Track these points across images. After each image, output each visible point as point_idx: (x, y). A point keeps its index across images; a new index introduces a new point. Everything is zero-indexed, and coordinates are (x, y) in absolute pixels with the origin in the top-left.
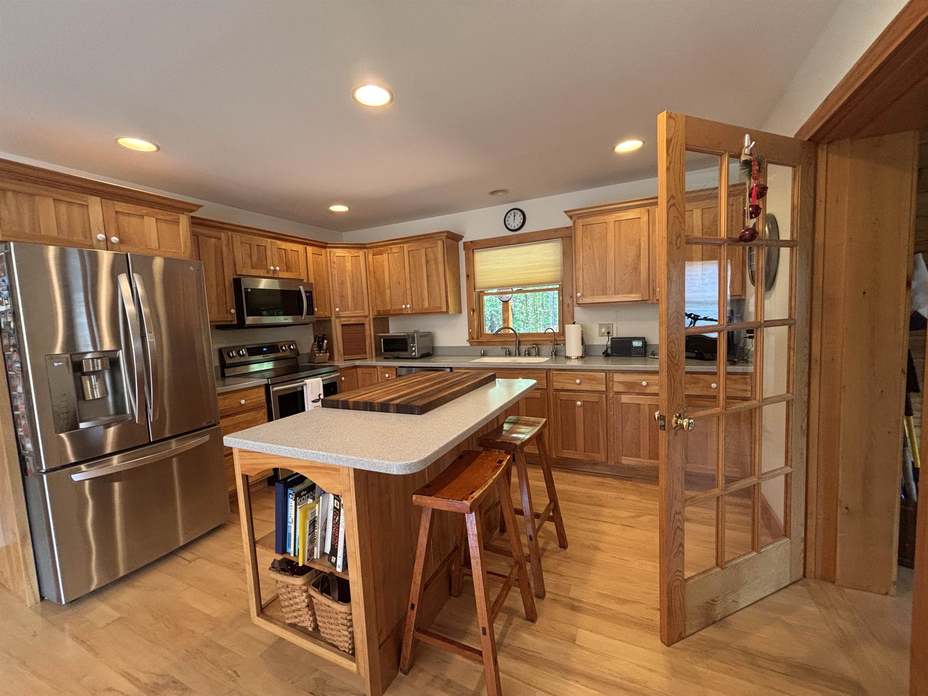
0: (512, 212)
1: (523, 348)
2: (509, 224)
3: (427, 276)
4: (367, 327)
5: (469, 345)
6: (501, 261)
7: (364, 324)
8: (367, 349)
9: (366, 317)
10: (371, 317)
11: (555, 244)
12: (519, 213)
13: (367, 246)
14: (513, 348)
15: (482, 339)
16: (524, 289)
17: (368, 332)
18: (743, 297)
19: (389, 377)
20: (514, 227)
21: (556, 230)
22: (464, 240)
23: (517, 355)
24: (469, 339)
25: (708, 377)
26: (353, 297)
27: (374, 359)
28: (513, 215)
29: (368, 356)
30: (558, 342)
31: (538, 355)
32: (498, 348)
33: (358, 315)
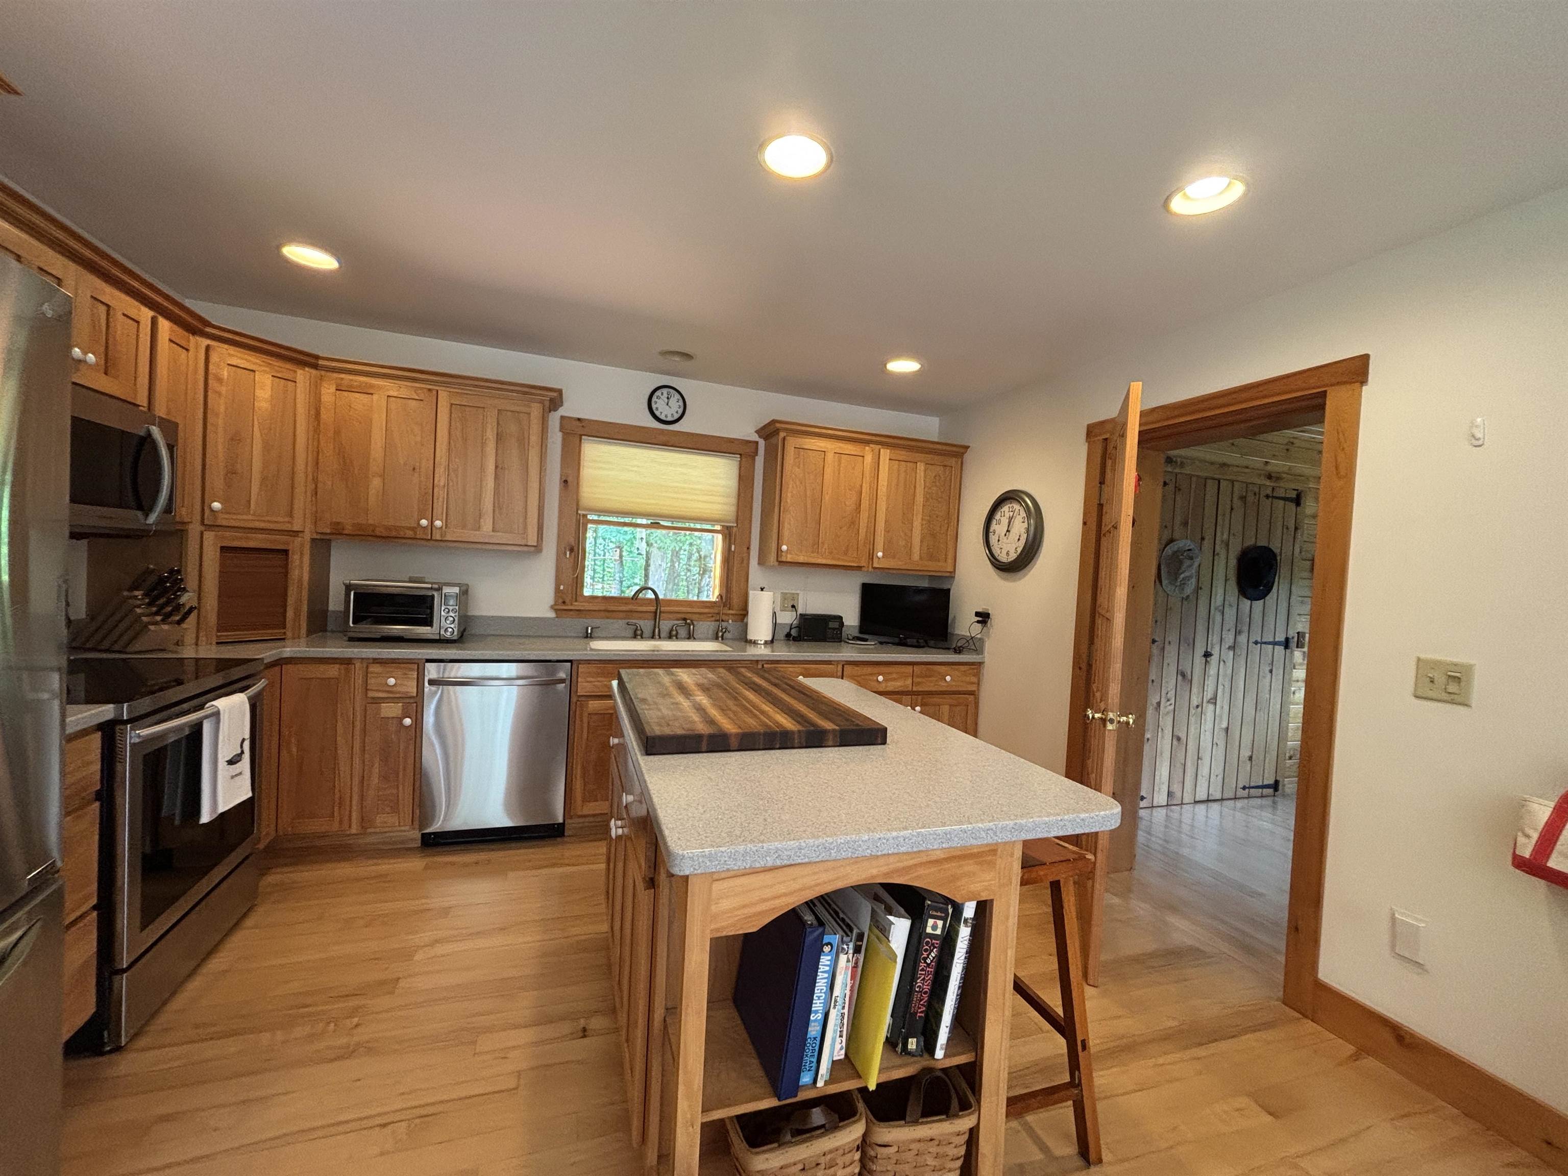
0: (665, 391)
1: (665, 625)
2: (657, 409)
3: (496, 467)
4: (295, 558)
5: (552, 614)
6: (635, 469)
7: (286, 552)
8: (290, 614)
9: (296, 534)
10: (308, 536)
11: (730, 462)
12: (677, 396)
13: (321, 362)
14: (646, 625)
15: (577, 605)
16: (662, 523)
17: (295, 574)
18: (953, 575)
19: (395, 685)
20: (666, 416)
21: (731, 441)
22: (562, 412)
23: (657, 637)
24: (555, 604)
25: (943, 669)
26: (264, 479)
27: (303, 640)
28: (665, 395)
29: (289, 634)
30: (724, 618)
31: (690, 637)
32: (618, 624)
33: (272, 526)
